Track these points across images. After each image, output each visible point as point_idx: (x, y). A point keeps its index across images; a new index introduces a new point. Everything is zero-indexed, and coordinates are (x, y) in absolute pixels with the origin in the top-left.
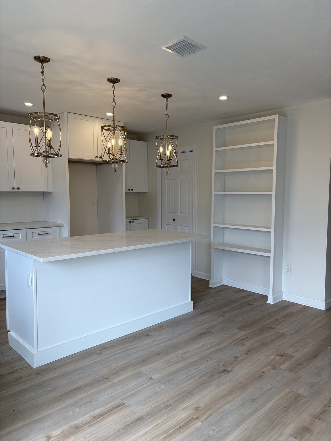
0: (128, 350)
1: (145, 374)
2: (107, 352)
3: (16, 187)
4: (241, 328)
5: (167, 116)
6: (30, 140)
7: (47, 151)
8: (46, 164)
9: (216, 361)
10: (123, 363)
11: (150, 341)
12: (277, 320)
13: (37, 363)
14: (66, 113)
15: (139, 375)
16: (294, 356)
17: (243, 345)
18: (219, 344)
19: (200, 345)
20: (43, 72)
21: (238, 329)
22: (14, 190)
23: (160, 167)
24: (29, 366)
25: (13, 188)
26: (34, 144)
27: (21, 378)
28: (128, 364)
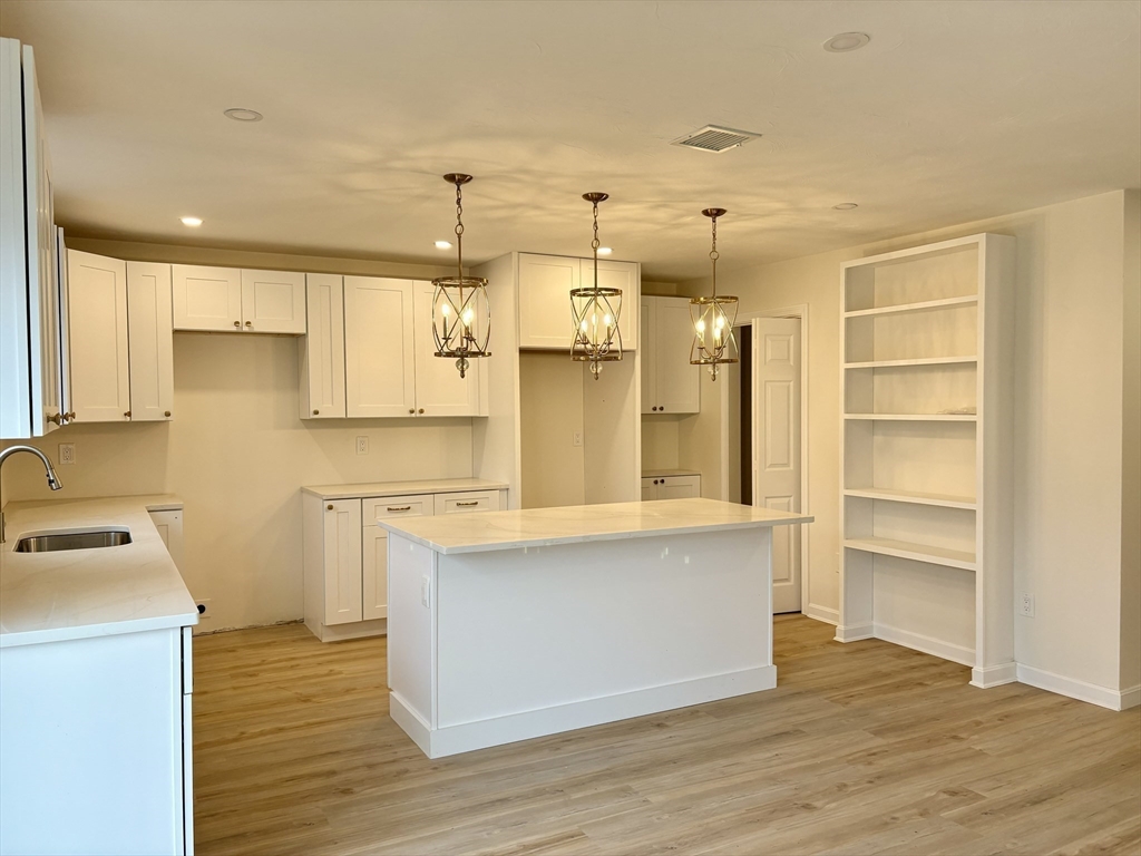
0: (612, 747)
1: (637, 793)
2: (572, 747)
3: (418, 409)
4: (878, 733)
5: (714, 255)
6: (434, 326)
7: (465, 346)
8: (463, 371)
9: (794, 787)
10: (597, 769)
11: (664, 737)
12: (978, 723)
13: (436, 751)
14: (515, 255)
15: (626, 791)
16: (984, 797)
17: (870, 763)
18: (814, 757)
19: (768, 755)
20: (459, 200)
21: (871, 733)
22: (413, 415)
23: (698, 363)
24: (422, 756)
25: (412, 412)
26: (441, 335)
27: (407, 771)
28: (608, 772)
